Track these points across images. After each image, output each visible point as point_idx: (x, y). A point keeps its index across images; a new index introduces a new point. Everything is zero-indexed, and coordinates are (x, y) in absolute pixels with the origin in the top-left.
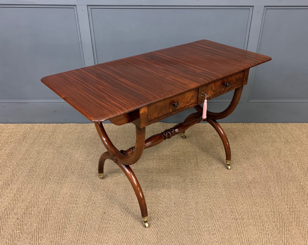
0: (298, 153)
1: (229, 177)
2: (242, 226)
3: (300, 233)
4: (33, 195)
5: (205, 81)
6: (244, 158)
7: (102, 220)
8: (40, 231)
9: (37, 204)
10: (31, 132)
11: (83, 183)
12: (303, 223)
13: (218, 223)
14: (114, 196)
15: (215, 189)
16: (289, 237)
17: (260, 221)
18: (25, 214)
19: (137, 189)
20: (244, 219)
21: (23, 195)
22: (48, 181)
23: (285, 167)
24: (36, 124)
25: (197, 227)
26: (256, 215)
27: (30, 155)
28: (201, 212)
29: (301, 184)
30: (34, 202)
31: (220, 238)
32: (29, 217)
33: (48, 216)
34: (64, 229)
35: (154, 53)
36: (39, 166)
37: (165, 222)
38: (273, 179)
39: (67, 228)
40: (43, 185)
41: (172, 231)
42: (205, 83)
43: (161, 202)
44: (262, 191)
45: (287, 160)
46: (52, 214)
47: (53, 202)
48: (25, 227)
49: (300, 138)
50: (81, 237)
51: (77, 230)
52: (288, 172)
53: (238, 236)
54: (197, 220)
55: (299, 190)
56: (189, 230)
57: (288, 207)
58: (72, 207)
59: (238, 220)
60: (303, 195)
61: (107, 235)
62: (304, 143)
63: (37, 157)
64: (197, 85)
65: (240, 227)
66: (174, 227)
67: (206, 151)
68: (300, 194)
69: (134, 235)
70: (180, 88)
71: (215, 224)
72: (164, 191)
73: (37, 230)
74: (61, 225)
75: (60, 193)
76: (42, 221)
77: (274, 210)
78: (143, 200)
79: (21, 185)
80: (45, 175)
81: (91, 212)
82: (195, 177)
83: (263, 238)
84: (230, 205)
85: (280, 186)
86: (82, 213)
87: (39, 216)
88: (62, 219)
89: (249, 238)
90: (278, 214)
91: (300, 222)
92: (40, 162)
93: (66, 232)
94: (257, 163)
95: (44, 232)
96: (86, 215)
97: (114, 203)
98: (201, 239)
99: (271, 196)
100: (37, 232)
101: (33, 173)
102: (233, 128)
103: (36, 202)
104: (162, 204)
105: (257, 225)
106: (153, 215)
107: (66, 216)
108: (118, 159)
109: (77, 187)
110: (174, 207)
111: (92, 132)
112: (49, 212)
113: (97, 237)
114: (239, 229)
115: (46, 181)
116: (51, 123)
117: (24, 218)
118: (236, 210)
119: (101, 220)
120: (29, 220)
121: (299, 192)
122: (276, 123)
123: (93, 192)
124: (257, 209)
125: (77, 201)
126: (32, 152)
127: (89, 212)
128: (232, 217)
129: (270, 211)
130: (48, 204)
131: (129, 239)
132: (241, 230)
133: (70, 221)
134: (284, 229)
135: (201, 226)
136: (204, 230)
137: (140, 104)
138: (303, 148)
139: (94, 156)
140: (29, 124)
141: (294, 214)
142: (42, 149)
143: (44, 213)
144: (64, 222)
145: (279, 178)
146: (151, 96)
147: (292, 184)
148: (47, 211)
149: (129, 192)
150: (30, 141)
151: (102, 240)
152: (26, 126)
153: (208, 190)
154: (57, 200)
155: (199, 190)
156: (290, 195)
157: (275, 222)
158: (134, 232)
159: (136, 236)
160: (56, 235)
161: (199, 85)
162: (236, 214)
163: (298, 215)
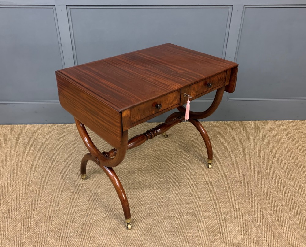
0: (277, 151)
1: (211, 176)
2: (225, 226)
3: (283, 232)
4: (14, 198)
5: (188, 82)
6: (225, 157)
7: (85, 223)
8: (22, 236)
9: (18, 208)
10: (12, 133)
11: (65, 185)
12: (286, 222)
13: (201, 224)
14: (96, 198)
15: (197, 188)
16: (272, 237)
17: (243, 221)
18: (6, 218)
19: (120, 191)
20: (227, 219)
21: (4, 199)
22: (30, 183)
23: (266, 165)
24: (17, 125)
25: (181, 228)
26: (239, 216)
27: (11, 157)
28: (184, 213)
29: (282, 182)
30: (16, 205)
31: (204, 239)
32: (10, 222)
33: (30, 220)
34: (46, 234)
35: (136, 53)
36: (21, 169)
37: (148, 224)
38: (254, 177)
39: (49, 232)
40: (25, 188)
41: (156, 233)
42: (187, 84)
43: (144, 204)
44: (244, 190)
45: (267, 158)
46: (34, 218)
47: (35, 206)
48: (6, 232)
49: (279, 135)
50: (64, 242)
51: (60, 234)
52: (268, 170)
53: (222, 237)
54: (180, 222)
55: (281, 188)
56: (173, 232)
57: (270, 206)
58: (55, 210)
59: (222, 220)
60: (284, 193)
61: (91, 239)
62: (283, 140)
63: (19, 159)
64: (180, 86)
65: (223, 227)
66: (157, 229)
67: (187, 150)
68: (281, 192)
69: (118, 238)
70: (162, 89)
71: (198, 225)
72: (146, 191)
73: (19, 235)
74: (43, 229)
75: (42, 196)
76: (23, 225)
77: (257, 210)
78: (127, 202)
79: (2, 188)
80: (26, 177)
81: (74, 214)
82: (177, 176)
83: (247, 239)
84: (213, 205)
85: (261, 184)
86: (65, 216)
87: (20, 220)
88: (44, 223)
89: (233, 239)
90: (261, 213)
91: (282, 221)
92: (21, 164)
93: (48, 236)
94: (238, 162)
95: (26, 237)
96: (69, 218)
97: (96, 205)
98: (185, 241)
99: (253, 195)
100: (19, 238)
101: (14, 176)
102: (213, 126)
103: (17, 206)
104: (144, 205)
105: (240, 226)
106: (136, 217)
107: (48, 220)
108: (101, 161)
109: (59, 189)
110: (157, 209)
111: (73, 132)
112: (31, 216)
113: (80, 241)
114: (222, 230)
115: (28, 184)
116: (32, 124)
117: (6, 223)
118: (219, 210)
119: (83, 223)
120: (10, 224)
121: (281, 190)
122: (255, 120)
123: (75, 194)
124: (240, 209)
125: (59, 203)
126: (13, 153)
127: (71, 215)
128: (215, 217)
129: (253, 211)
130: (30, 207)
131: (112, 243)
132: (224, 231)
133: (52, 224)
134: (268, 229)
135: (185, 227)
136: (187, 231)
137: (122, 107)
138: (282, 146)
139: (76, 158)
140: (10, 125)
141: (277, 214)
142: (23, 151)
143: (26, 217)
144: (47, 226)
145: (260, 176)
146: (133, 98)
147: (273, 183)
148: (29, 215)
149: (112, 194)
150: (11, 142)
151: (86, 244)
152: (7, 127)
153: (191, 190)
154: (38, 203)
155: (181, 191)
156: (272, 194)
157: (257, 222)
158: (117, 235)
159: (120, 239)
160: (39, 239)
161: (182, 86)
162: (219, 214)
163: (281, 215)
